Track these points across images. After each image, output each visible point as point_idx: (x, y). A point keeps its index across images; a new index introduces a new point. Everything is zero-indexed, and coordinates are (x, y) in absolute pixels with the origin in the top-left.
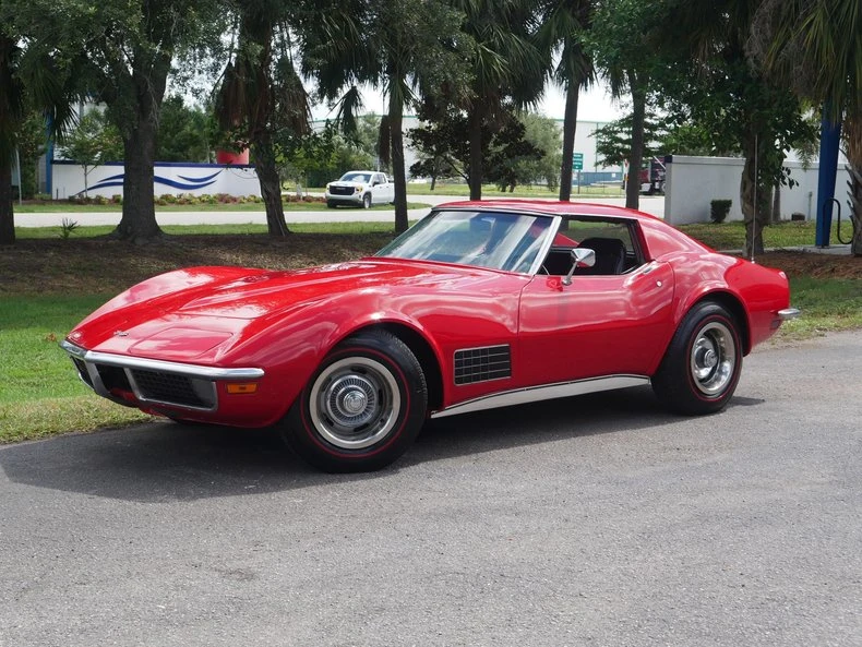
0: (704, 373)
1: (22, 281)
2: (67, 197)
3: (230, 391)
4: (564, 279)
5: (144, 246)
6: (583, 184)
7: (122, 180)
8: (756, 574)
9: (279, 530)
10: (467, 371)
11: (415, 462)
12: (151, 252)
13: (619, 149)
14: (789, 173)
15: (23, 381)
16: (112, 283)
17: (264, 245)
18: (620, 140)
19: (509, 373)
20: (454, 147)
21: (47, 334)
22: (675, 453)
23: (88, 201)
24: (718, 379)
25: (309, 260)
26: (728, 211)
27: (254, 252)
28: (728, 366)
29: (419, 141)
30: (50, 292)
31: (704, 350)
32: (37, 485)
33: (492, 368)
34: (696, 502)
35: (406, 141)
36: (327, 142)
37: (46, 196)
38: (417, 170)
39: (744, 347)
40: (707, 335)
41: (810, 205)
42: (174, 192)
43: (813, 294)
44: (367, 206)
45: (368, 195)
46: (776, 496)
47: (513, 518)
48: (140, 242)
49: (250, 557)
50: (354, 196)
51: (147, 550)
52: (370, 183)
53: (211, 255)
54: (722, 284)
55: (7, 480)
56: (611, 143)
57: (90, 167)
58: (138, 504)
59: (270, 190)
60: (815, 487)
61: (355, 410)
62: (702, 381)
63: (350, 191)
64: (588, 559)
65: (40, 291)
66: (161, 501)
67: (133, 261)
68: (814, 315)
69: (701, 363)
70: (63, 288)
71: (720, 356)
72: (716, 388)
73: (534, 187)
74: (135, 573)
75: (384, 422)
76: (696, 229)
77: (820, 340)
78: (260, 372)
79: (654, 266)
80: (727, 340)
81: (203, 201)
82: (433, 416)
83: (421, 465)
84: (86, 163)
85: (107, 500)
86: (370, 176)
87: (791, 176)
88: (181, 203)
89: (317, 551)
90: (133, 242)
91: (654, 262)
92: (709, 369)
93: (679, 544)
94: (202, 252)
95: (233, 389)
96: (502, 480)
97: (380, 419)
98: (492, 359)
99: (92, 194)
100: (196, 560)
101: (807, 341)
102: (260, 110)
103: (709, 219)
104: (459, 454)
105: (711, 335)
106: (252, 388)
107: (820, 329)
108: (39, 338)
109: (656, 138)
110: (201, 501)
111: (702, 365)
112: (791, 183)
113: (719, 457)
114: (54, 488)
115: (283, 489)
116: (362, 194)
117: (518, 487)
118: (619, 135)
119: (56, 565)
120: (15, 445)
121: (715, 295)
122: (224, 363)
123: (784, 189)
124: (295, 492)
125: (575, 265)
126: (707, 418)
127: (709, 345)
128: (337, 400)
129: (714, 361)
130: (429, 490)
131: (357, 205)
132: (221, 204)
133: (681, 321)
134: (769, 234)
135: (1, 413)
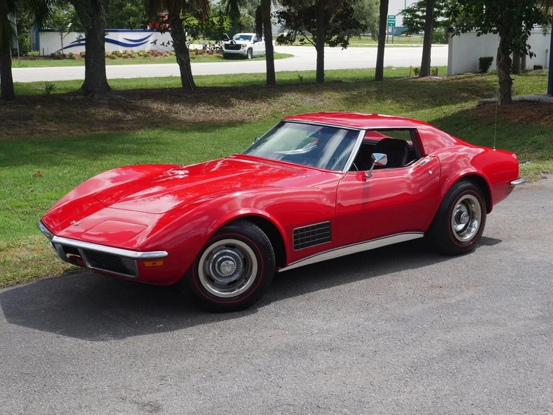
0: (460, 227)
1: (20, 127)
2: (50, 54)
3: (146, 265)
4: (367, 173)
5: (100, 99)
6: (395, 35)
7: (84, 42)
8: (481, 404)
9: (178, 366)
10: (302, 241)
11: (268, 302)
12: (104, 104)
13: (417, 23)
14: (530, 48)
15: (20, 210)
16: (79, 127)
17: (179, 96)
18: (418, 16)
19: (330, 239)
20: (305, 24)
21: (36, 170)
22: (438, 291)
23: (64, 57)
24: (469, 231)
25: (209, 107)
26: (491, 64)
27: (173, 102)
28: (476, 223)
29: (282, 20)
30: (38, 135)
31: (460, 213)
32: (24, 326)
33: (318, 237)
34: (448, 337)
35: (274, 20)
36: (220, 25)
37: (36, 53)
38: (282, 40)
39: (487, 208)
40: (463, 202)
41: (546, 58)
42: (121, 49)
43: (541, 139)
44: (250, 57)
45: (250, 49)
46: (501, 331)
47: (329, 354)
48: (97, 96)
49: (158, 390)
50: (241, 51)
51: (93, 385)
52: (252, 41)
53: (144, 105)
54: (473, 170)
55: (5, 321)
56: (411, 19)
57: (64, 34)
58: (88, 342)
59: (183, 59)
60: (527, 322)
61: (228, 273)
62: (458, 232)
63: (238, 47)
64: (374, 390)
65: (31, 134)
66: (103, 340)
67: (93, 111)
68: (541, 158)
69: (459, 221)
70: (47, 132)
71: (472, 216)
72: (468, 237)
73: (362, 37)
74: (83, 405)
75: (247, 280)
76: (469, 77)
77: (543, 182)
78: (165, 253)
79: (427, 160)
80: (476, 206)
81: (141, 55)
82: (280, 271)
83: (272, 305)
84: (62, 30)
85: (68, 339)
86: (251, 36)
87: (531, 50)
88: (126, 57)
89: (200, 386)
90: (92, 96)
91: (428, 157)
92: (463, 225)
93: (434, 377)
94: (138, 103)
95: (148, 264)
96: (324, 318)
97: (245, 277)
98: (318, 232)
99: (66, 52)
100: (124, 394)
101: (534, 184)
102: (175, 4)
103: (478, 70)
104: (297, 294)
105: (466, 203)
106: (160, 263)
107: (544, 173)
108: (31, 173)
109: (442, 15)
110: (129, 339)
111: (459, 222)
112: (531, 55)
113: (468, 294)
114: (34, 328)
115: (182, 327)
116: (246, 49)
117: (334, 324)
118: (417, 13)
119: (34, 398)
120: (11, 288)
121: (468, 177)
122: (142, 249)
123: (528, 57)
124: (189, 330)
125: (374, 164)
126: (462, 258)
127: (464, 209)
128: (216, 265)
129: (467, 219)
130: (276, 328)
131: (243, 57)
132: (152, 57)
133: (446, 195)
134: (518, 81)
135: (2, 261)
